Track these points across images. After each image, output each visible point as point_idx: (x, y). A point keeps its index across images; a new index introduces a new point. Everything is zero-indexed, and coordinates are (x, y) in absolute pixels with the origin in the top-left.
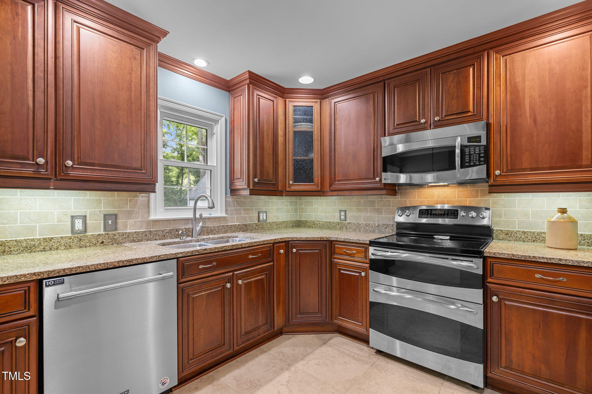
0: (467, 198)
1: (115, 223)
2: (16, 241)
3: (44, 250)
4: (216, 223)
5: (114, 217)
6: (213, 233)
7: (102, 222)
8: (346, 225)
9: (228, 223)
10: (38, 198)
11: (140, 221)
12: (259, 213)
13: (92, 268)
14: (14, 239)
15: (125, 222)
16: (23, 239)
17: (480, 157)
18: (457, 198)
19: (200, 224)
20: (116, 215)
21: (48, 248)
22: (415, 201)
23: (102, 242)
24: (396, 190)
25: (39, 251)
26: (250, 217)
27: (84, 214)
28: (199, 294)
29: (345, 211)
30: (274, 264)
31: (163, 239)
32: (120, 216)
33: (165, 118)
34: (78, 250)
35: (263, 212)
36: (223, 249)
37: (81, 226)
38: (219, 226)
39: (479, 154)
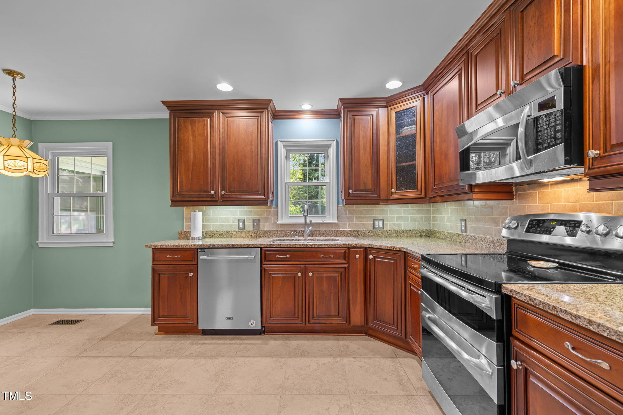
0: (613, 200)
1: (259, 224)
2: (217, 231)
3: (226, 237)
4: (328, 228)
5: (258, 221)
6: (325, 236)
7: (252, 223)
8: (464, 238)
9: (339, 229)
10: (225, 210)
11: (272, 224)
12: (374, 221)
13: (216, 247)
14: (216, 230)
15: (264, 224)
16: (219, 230)
17: (556, 132)
18: (596, 201)
19: (310, 228)
20: (259, 220)
21: (228, 236)
22: (535, 207)
23: (251, 236)
24: (513, 192)
25: (225, 237)
26: (363, 224)
27: (243, 219)
28: (278, 274)
29: (466, 220)
30: (349, 266)
31: (286, 237)
32: (261, 221)
33: (291, 153)
34: (240, 238)
35: (379, 220)
36: (294, 247)
37: (242, 225)
38: (330, 230)
39: (554, 127)
